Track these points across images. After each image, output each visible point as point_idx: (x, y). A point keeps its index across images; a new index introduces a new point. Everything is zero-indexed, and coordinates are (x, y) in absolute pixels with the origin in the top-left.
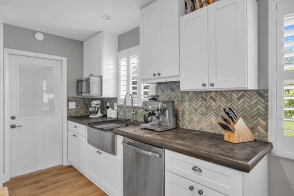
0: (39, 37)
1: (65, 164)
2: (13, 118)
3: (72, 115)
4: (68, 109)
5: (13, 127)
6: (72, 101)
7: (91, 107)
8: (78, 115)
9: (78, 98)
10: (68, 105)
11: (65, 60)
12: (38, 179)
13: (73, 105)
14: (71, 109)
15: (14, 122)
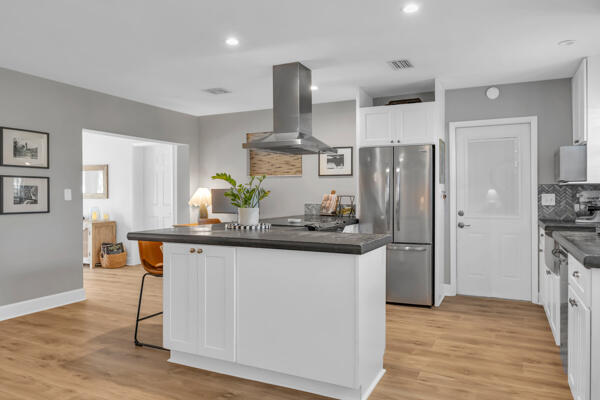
0: (493, 94)
1: (535, 301)
2: (461, 214)
3: (548, 217)
4: (540, 207)
5: (461, 226)
6: (548, 192)
7: (578, 203)
8: (562, 218)
9: (561, 187)
10: (539, 200)
11: (534, 120)
12: (485, 303)
13: (549, 199)
14: (547, 207)
15: (461, 219)
